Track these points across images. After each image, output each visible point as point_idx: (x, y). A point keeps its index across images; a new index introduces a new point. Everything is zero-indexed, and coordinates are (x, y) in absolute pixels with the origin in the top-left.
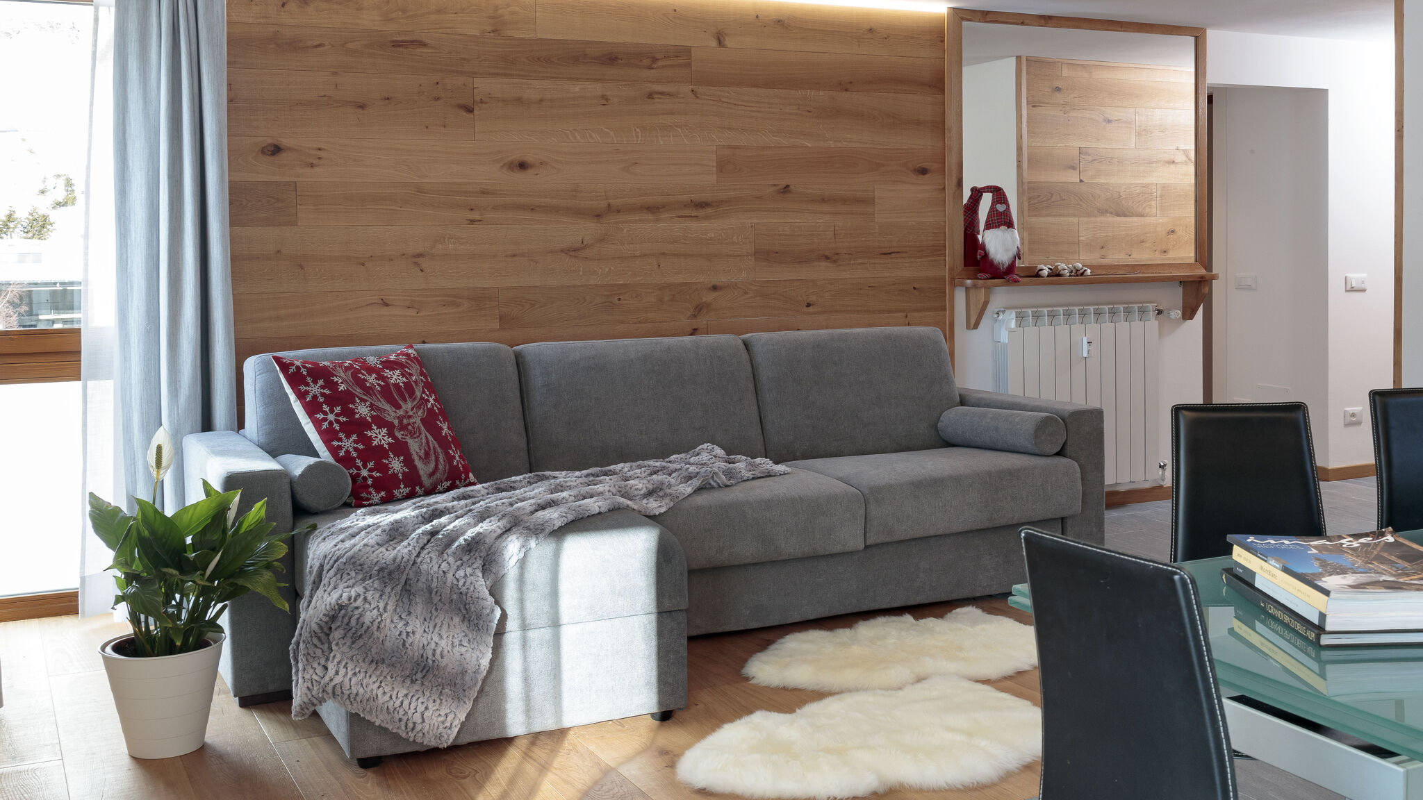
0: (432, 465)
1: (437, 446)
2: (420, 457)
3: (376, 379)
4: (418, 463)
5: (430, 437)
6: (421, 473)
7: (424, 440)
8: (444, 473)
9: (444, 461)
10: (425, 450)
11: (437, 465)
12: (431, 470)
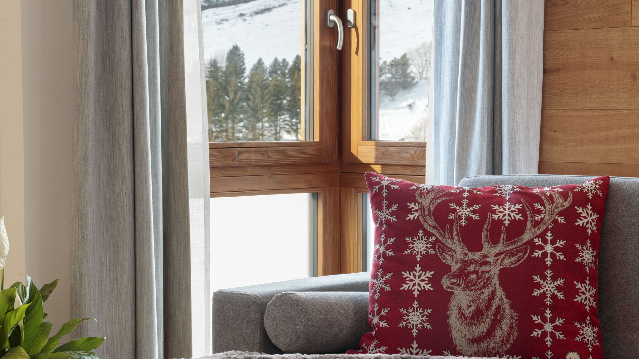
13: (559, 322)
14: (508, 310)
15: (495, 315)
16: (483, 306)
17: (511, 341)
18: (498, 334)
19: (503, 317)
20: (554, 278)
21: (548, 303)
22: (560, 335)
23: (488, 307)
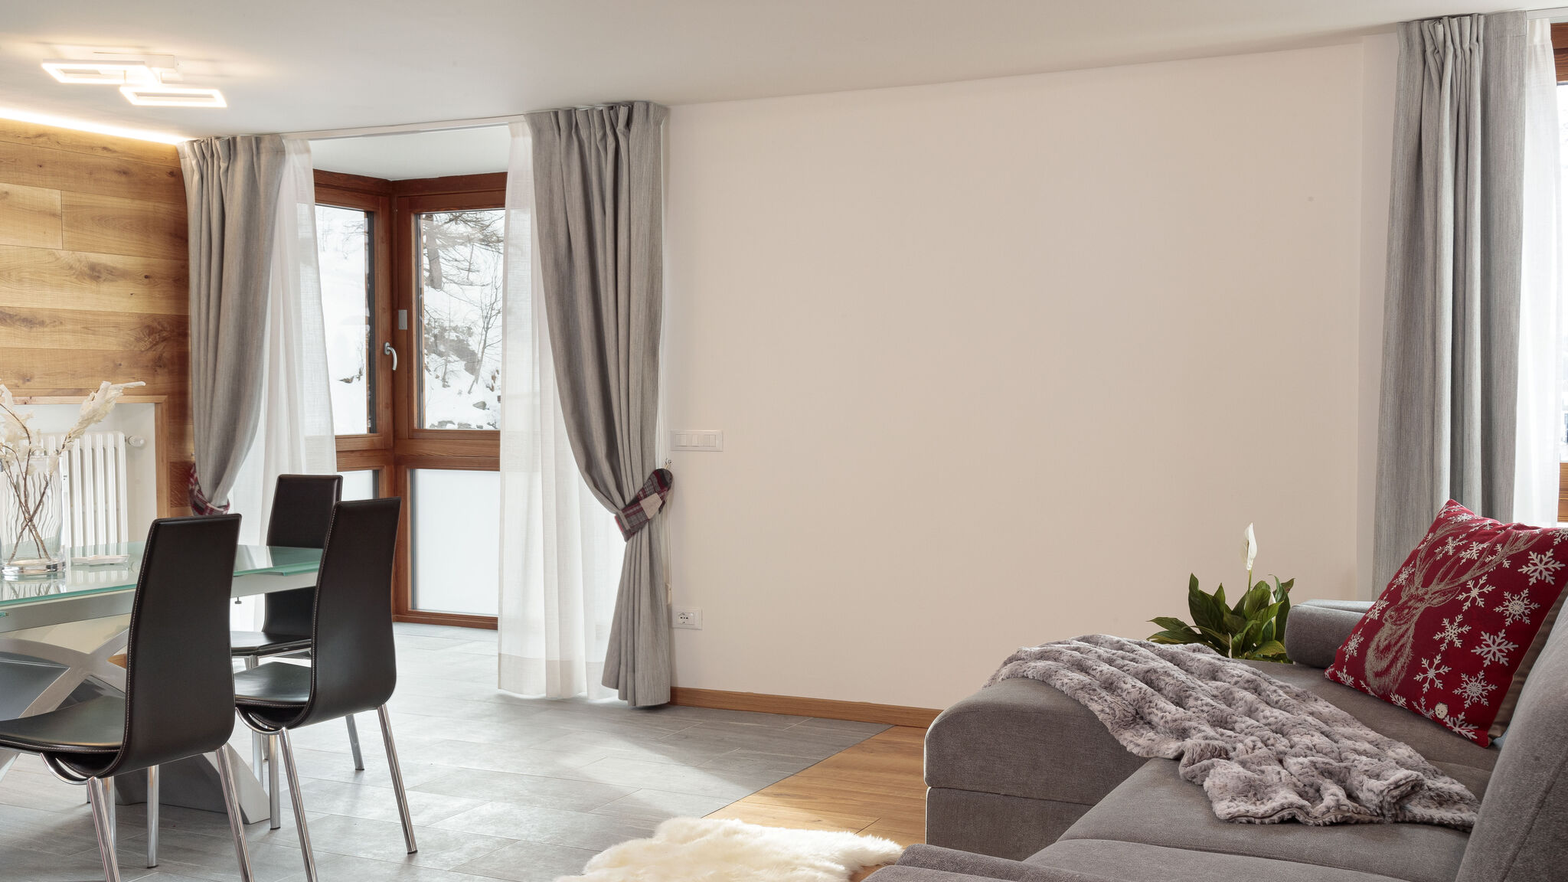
0: (1385, 663)
1: (1409, 645)
2: (1378, 646)
3: (1454, 540)
4: (1371, 653)
5: (1411, 632)
6: (1368, 666)
7: (1400, 632)
8: (1395, 681)
9: (1403, 667)
10: (1389, 643)
11: (1390, 666)
12: (1379, 670)
13: (1444, 670)
14: (1408, 650)
15: (1397, 652)
16: (1393, 642)
17: (1399, 681)
18: (1393, 671)
19: (1401, 656)
20: (1460, 636)
21: (1443, 649)
22: (1439, 684)
23: (1396, 643)
